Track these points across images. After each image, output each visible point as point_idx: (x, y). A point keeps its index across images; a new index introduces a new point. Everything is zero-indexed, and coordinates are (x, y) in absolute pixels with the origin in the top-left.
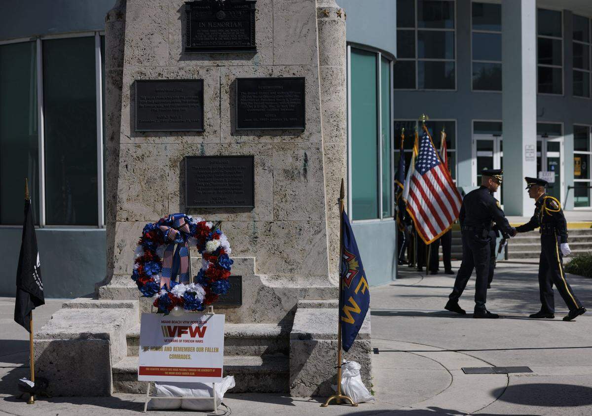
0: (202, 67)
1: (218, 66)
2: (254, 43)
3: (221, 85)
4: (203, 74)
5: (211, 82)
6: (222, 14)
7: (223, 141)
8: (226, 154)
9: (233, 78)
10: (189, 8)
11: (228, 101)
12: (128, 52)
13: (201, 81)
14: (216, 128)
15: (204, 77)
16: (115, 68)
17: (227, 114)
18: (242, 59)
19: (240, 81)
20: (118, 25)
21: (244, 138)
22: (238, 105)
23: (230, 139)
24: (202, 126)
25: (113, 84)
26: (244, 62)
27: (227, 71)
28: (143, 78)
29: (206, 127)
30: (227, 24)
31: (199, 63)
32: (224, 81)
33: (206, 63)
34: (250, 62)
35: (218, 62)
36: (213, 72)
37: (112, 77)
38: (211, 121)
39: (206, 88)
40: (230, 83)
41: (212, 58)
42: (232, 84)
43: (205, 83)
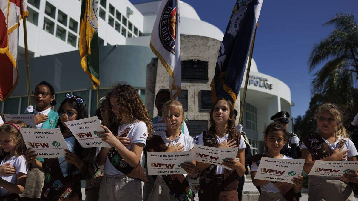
0: (187, 85)
1: (193, 85)
2: (208, 77)
3: (194, 92)
4: (187, 88)
5: (190, 91)
6: (196, 66)
7: (195, 114)
8: (197, 119)
9: (199, 90)
10: (182, 63)
11: (197, 99)
12: (158, 78)
13: (187, 91)
14: (193, 109)
15: (188, 89)
16: (151, 85)
17: (197, 104)
18: (203, 83)
19: (203, 91)
20: (153, 68)
21: (204, 114)
22: (202, 100)
23: (198, 114)
24: (187, 108)
25: (150, 91)
26: (204, 84)
27: (197, 88)
28: (164, 88)
29: (189, 108)
30: (197, 70)
31: (186, 84)
32: (196, 91)
33: (189, 84)
34: (206, 84)
35: (194, 84)
36: (192, 87)
37: (150, 88)
38: (191, 106)
39: (189, 93)
40: (198, 92)
41: (191, 82)
42: (199, 92)
43: (188, 91)
